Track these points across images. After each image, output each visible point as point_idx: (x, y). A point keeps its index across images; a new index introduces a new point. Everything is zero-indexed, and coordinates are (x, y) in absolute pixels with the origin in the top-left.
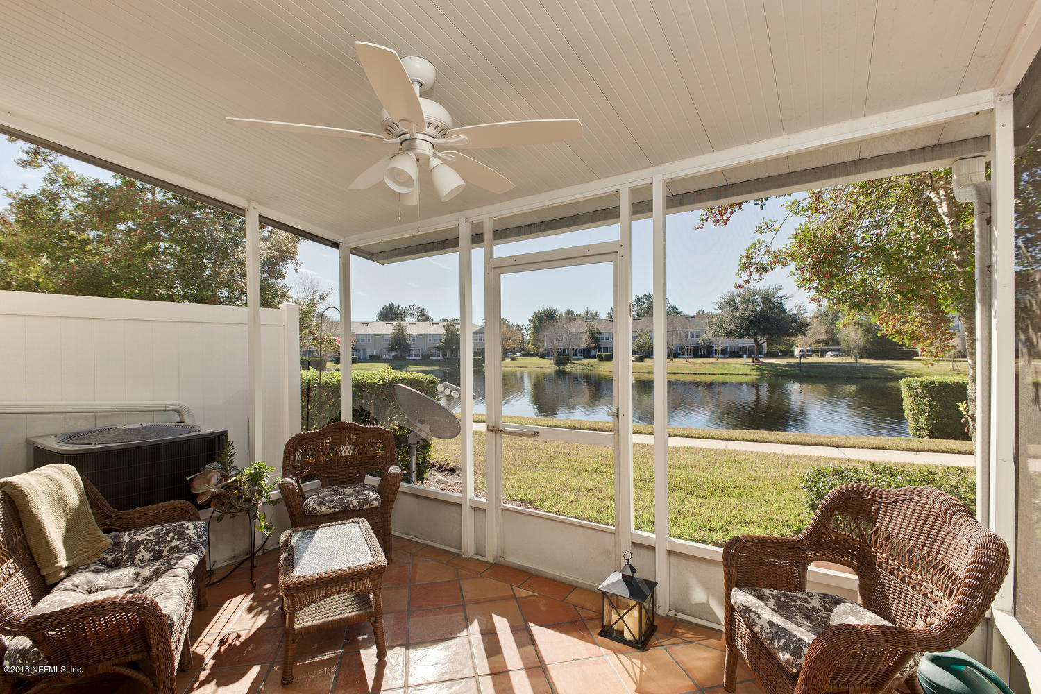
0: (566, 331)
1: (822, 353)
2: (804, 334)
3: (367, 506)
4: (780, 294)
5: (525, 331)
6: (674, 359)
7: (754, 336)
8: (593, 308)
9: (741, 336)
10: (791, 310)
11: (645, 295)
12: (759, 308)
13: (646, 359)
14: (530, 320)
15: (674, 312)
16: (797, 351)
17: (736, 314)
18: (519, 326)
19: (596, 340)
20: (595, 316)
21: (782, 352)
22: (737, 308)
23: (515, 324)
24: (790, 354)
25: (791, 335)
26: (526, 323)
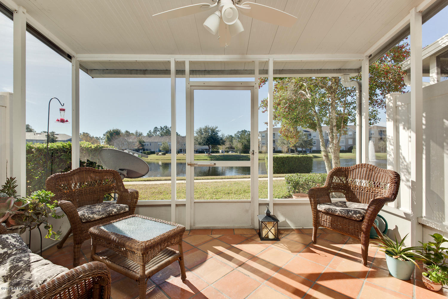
0: (126, 141)
1: (228, 152)
2: (224, 144)
3: (122, 211)
4: (217, 129)
5: (101, 141)
6: (178, 154)
7: (208, 145)
8: (140, 131)
9: (204, 145)
10: (220, 136)
11: (164, 127)
12: (210, 134)
13: (166, 154)
14: (104, 135)
15: (177, 134)
16: (220, 151)
17: (203, 136)
18: (97, 138)
19: (143, 146)
20: (141, 135)
21: (216, 151)
22: (203, 134)
23: (95, 136)
24: (218, 152)
25: (220, 145)
26: (102, 136)
